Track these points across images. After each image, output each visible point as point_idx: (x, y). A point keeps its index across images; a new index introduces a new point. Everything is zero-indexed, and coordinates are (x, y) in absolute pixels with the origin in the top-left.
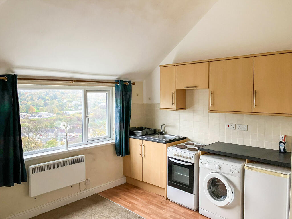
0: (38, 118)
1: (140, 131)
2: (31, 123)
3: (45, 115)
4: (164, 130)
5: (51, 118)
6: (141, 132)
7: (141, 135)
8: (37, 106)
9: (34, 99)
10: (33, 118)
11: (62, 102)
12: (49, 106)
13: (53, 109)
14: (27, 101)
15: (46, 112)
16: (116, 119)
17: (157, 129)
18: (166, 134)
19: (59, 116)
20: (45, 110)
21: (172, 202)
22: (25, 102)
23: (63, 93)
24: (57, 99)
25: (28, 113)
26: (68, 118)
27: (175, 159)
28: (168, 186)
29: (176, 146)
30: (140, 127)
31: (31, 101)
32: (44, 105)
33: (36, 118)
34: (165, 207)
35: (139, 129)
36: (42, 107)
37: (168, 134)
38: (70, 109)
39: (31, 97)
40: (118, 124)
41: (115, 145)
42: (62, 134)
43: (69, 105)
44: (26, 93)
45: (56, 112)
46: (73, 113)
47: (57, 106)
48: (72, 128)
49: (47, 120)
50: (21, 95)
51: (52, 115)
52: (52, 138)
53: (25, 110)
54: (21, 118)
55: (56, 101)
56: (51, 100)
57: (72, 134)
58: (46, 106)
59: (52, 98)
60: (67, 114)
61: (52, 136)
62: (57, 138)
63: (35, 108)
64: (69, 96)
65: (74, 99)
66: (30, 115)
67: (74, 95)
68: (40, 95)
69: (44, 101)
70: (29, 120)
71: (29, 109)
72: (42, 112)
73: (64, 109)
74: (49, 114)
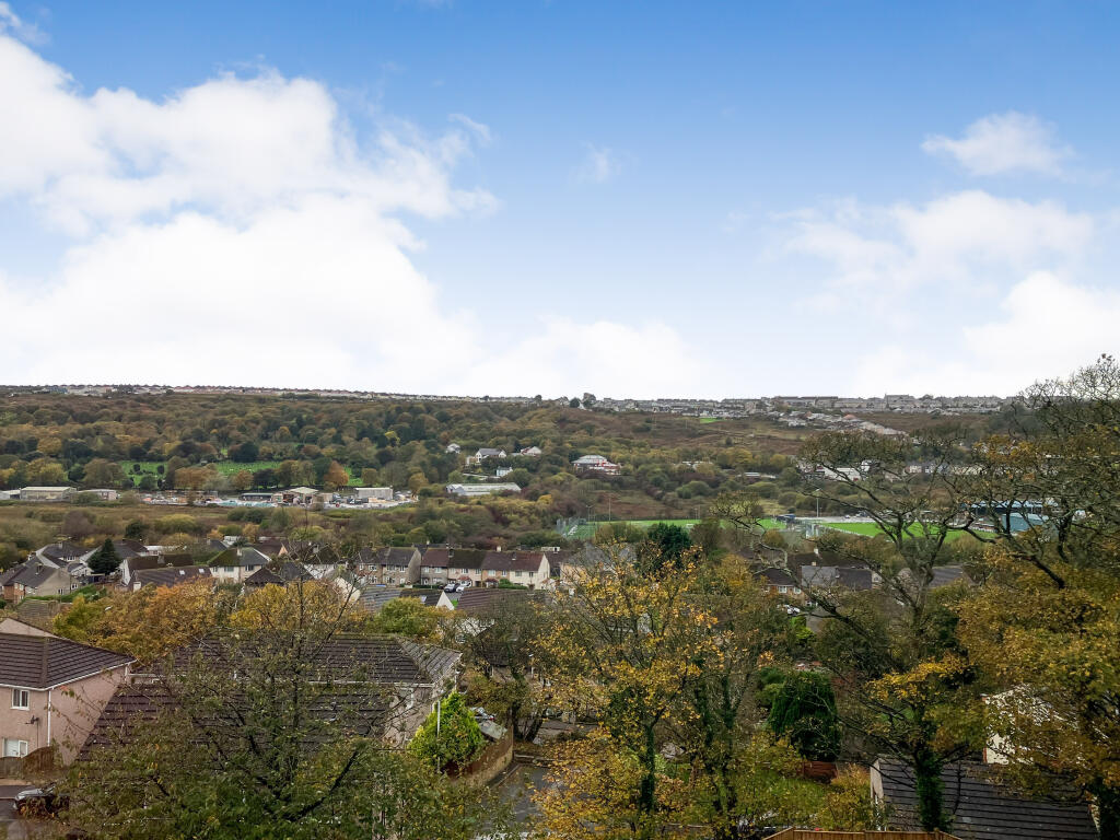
0: (355, 507)
2: (331, 524)
5: (400, 509)
8: (353, 463)
9: (345, 438)
10: (337, 506)
11: (442, 452)
12: (393, 465)
13: (409, 476)
14: (322, 447)
15: (383, 485)
19: (431, 503)
20: (381, 480)
22: (315, 448)
24: (423, 442)
25: (321, 489)
26: (463, 510)
31: (333, 445)
32: (378, 461)
33: (348, 506)
36: (371, 466)
38: (469, 478)
39: (333, 430)
42: (439, 571)
43: (464, 463)
44: (319, 419)
45: (420, 489)
46: (477, 494)
47: (423, 464)
48: (474, 550)
49: (386, 518)
50: (301, 423)
51: (405, 498)
52: (402, 586)
53: (313, 477)
54: (299, 507)
55: (420, 446)
56: (404, 442)
57: (474, 576)
58: (383, 463)
59: (406, 436)
60: (455, 495)
61: (403, 576)
62: (419, 585)
63: (346, 472)
64: (468, 428)
65: (483, 438)
66: (328, 496)
67: (482, 426)
68: (365, 423)
69: (377, 448)
70: (324, 514)
71: (327, 473)
72: (371, 486)
73: (447, 478)
74: (394, 496)
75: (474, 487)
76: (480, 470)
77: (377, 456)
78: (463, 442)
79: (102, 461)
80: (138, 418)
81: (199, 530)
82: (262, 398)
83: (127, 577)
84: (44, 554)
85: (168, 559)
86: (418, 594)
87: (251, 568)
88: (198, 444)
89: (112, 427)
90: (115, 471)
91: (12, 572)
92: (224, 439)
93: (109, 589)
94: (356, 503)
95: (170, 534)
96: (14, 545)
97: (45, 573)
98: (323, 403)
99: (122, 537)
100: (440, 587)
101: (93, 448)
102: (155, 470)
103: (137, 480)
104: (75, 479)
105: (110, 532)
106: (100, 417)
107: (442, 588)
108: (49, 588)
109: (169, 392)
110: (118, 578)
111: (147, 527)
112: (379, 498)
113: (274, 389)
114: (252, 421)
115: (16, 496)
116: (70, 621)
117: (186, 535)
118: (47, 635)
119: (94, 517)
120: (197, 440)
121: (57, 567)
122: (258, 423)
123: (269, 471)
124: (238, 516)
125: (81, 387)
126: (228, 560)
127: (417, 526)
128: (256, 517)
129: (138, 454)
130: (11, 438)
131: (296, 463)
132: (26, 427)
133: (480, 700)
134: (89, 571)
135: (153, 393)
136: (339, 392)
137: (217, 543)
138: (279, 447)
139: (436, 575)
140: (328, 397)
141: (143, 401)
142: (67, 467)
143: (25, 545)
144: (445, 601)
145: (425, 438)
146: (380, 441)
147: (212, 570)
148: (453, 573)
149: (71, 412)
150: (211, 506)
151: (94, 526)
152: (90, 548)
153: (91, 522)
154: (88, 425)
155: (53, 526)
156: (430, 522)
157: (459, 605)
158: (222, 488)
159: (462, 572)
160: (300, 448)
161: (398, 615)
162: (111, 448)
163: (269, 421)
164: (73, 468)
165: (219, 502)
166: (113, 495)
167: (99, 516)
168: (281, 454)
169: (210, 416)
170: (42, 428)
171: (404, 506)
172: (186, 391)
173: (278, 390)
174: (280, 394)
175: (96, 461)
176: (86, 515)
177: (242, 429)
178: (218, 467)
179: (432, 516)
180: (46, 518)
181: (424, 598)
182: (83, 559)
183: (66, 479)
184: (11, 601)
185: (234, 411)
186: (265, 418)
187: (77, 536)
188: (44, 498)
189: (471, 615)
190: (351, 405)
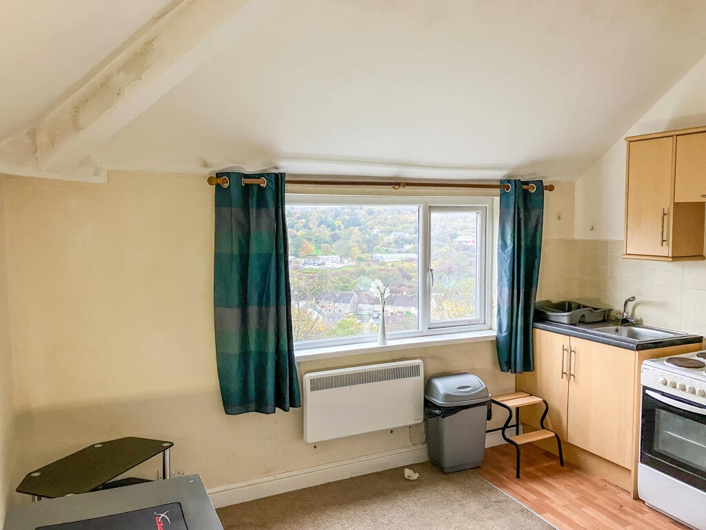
0: (317, 267)
1: (564, 311)
3: (332, 262)
4: (633, 315)
5: (344, 269)
6: (566, 314)
7: (566, 322)
8: (316, 241)
9: (311, 225)
10: (307, 267)
11: (370, 234)
12: (340, 242)
13: (349, 249)
14: (298, 231)
15: (334, 254)
16: (500, 278)
17: (612, 310)
18: (638, 323)
19: (363, 265)
20: (333, 251)
21: (653, 509)
22: (293, 232)
23: (370, 213)
24: (358, 227)
25: (297, 256)
26: (382, 270)
27: (663, 394)
28: (640, 464)
29: (668, 361)
30: (564, 303)
31: (304, 230)
32: (331, 239)
33: (314, 267)
34: (630, 519)
35: (562, 307)
36: (327, 243)
37: (645, 324)
38: (386, 251)
39: (304, 221)
40: (506, 290)
41: (497, 343)
42: (369, 306)
43: (383, 241)
45: (356, 257)
46: (391, 260)
47: (358, 241)
49: (336, 274)
51: (348, 263)
55: (356, 230)
56: (346, 228)
57: (390, 310)
58: (334, 241)
59: (347, 224)
60: (378, 260)
61: (347, 308)
62: (357, 314)
63: (312, 246)
65: (394, 225)
66: (302, 261)
68: (323, 216)
69: (330, 231)
70: (299, 271)
71: (301, 246)
72: (327, 255)
73: (373, 250)
74: (341, 261)
75: (389, 256)
76: (393, 245)
77: (330, 236)
78: (383, 228)
94: (319, 265)
139: (367, 308)
146: (332, 227)
171: (347, 267)
179: (363, 273)
181: (359, 321)
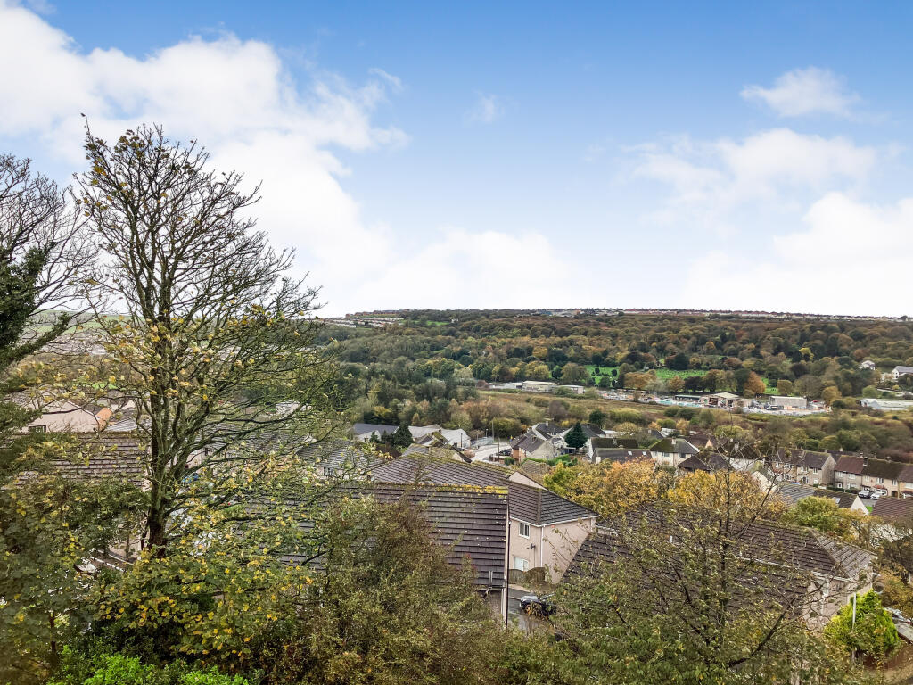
0: (771, 412)
2: (750, 426)
5: (812, 418)
8: (770, 375)
9: (763, 352)
10: (756, 410)
11: (856, 368)
12: (807, 378)
13: (823, 387)
14: (743, 360)
15: (797, 395)
19: (844, 414)
20: (795, 390)
22: (737, 360)
24: (836, 358)
25: (741, 395)
26: (877, 423)
31: (752, 358)
32: (793, 373)
33: (765, 411)
36: (786, 378)
38: (885, 394)
39: (752, 346)
42: (853, 477)
43: (878, 379)
44: (741, 335)
45: (833, 400)
46: (893, 409)
47: (836, 378)
48: (890, 461)
49: (800, 425)
50: (724, 339)
51: (819, 409)
52: (815, 486)
53: (735, 384)
54: (722, 409)
55: (833, 361)
56: (816, 358)
57: (891, 486)
58: (798, 376)
59: (819, 352)
60: (870, 408)
61: (816, 478)
62: (832, 487)
63: (763, 382)
64: (885, 347)
65: (900, 356)
66: (747, 402)
67: (900, 345)
68: (782, 340)
69: (793, 362)
70: (744, 417)
71: (747, 382)
72: (786, 395)
73: (861, 393)
74: (808, 405)
75: (890, 403)
76: (897, 386)
77: (792, 369)
78: (879, 360)
79: (574, 365)
80: (598, 334)
81: (642, 421)
82: (692, 318)
83: (591, 453)
84: (538, 430)
85: (620, 442)
86: (830, 496)
87: (683, 456)
88: (642, 354)
89: (582, 340)
90: (582, 372)
91: (517, 439)
92: (662, 351)
93: (579, 460)
94: (773, 409)
95: (622, 422)
96: (518, 422)
97: (538, 442)
98: (744, 322)
99: (587, 422)
100: (854, 492)
101: (569, 356)
102: (610, 373)
103: (598, 380)
104: (556, 376)
105: (579, 417)
106: (572, 333)
107: (856, 493)
108: (541, 453)
109: (621, 314)
110: (584, 452)
111: (604, 416)
112: (793, 407)
113: (702, 311)
114: (685, 337)
115: (520, 387)
116: (555, 480)
117: (632, 425)
118: (540, 487)
119: (569, 406)
120: (641, 351)
121: (545, 439)
122: (689, 338)
123: (698, 378)
124: (672, 413)
125: (560, 310)
126: (664, 447)
127: (830, 434)
128: (687, 414)
129: (598, 360)
130: (517, 346)
131: (721, 373)
132: (526, 339)
133: (895, 603)
134: (565, 445)
135: (609, 314)
136: (757, 312)
137: (655, 433)
138: (706, 358)
139: (849, 480)
140: (748, 318)
141: (602, 320)
142: (551, 368)
143: (525, 421)
144: (858, 505)
145: (838, 355)
146: (795, 356)
147: (652, 453)
148: (867, 480)
149: (554, 329)
150: (651, 403)
151: (569, 412)
152: (566, 428)
153: (567, 409)
154: (565, 338)
155: (542, 410)
156: (843, 432)
157: (876, 510)
158: (660, 390)
159: (877, 481)
160: (723, 359)
161: (813, 511)
162: (579, 356)
163: (698, 336)
164: (554, 369)
165: (658, 400)
166: (581, 390)
167: (572, 405)
168: (708, 364)
169: (651, 333)
170: (536, 340)
171: (817, 415)
172: (634, 312)
173: (705, 311)
174: (707, 314)
175: (570, 365)
176: (563, 403)
177: (676, 343)
178: (658, 373)
179: (846, 426)
180: (539, 404)
181: (838, 500)
182: (562, 435)
183: (550, 376)
184: (517, 460)
185: (670, 329)
186: (695, 335)
187: (558, 418)
188: (537, 389)
189: (888, 522)
190: (768, 324)
